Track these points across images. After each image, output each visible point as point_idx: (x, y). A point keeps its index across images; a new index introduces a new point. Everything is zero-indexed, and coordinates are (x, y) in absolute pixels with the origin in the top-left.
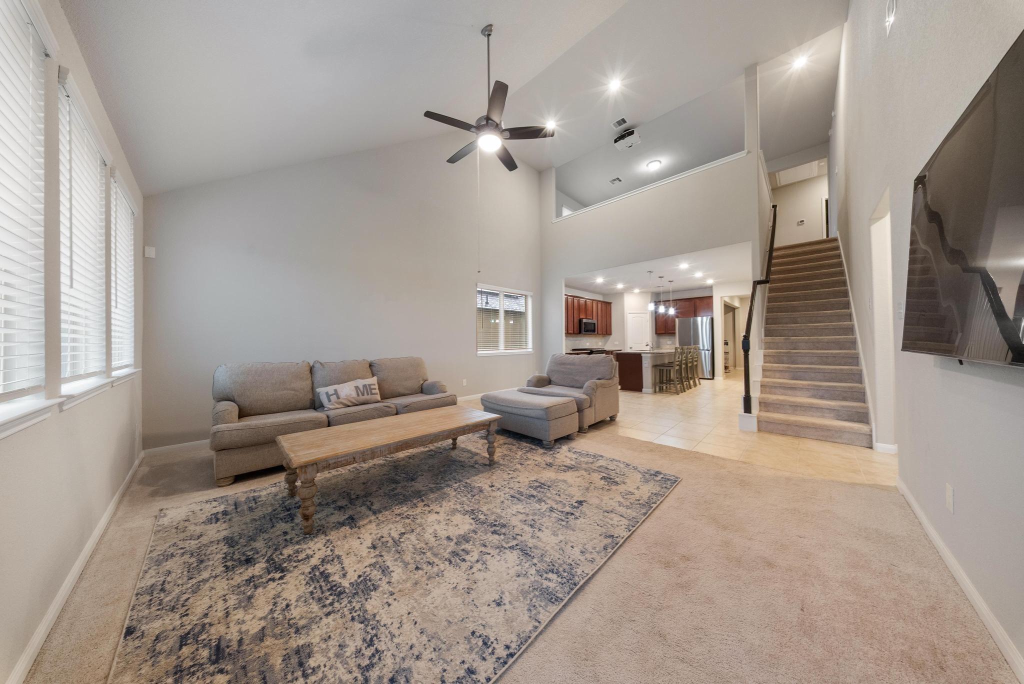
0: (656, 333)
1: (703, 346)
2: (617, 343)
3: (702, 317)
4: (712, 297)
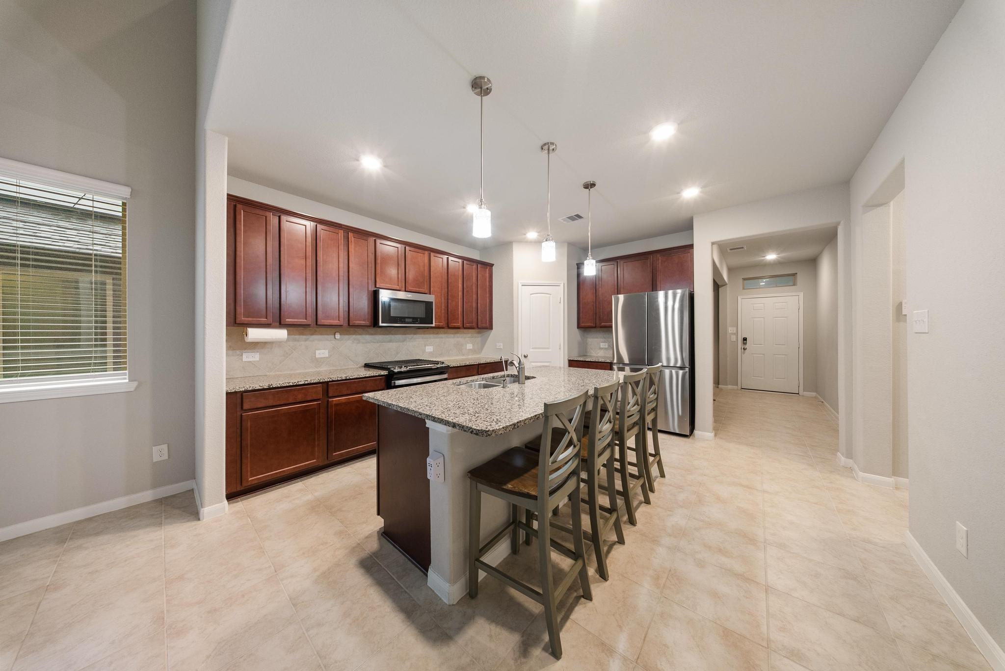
0: (579, 327)
1: (668, 359)
2: (500, 345)
3: (666, 290)
4: (691, 246)
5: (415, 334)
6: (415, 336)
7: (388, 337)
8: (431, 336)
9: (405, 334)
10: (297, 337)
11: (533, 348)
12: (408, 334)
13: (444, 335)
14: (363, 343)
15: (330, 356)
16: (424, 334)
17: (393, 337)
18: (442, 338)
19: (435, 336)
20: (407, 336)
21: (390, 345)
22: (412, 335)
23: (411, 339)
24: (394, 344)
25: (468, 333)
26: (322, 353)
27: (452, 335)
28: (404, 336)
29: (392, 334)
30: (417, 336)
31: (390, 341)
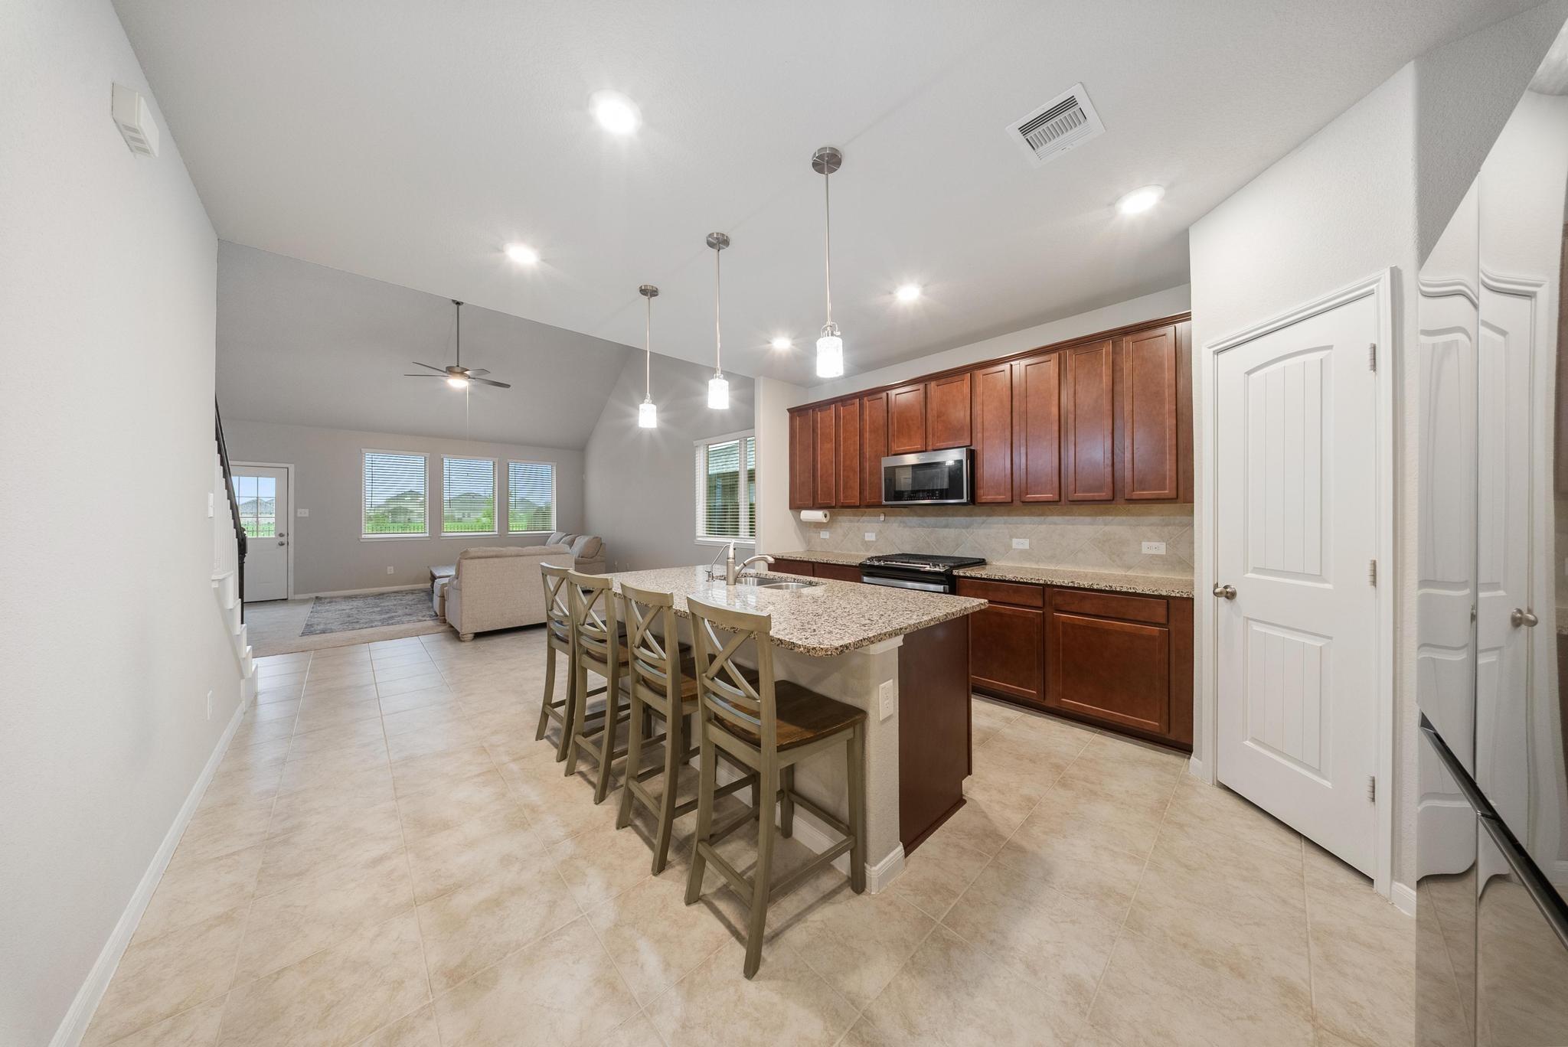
5: (989, 515)
6: (990, 518)
7: (943, 520)
8: (1026, 519)
9: (971, 516)
10: (852, 518)
11: (1256, 570)
12: (976, 515)
13: (1060, 518)
14: (910, 527)
15: (877, 540)
16: (1009, 515)
17: (950, 519)
18: (1055, 524)
19: (1036, 519)
20: (975, 518)
21: (945, 532)
22: (985, 518)
23: (983, 523)
24: (952, 530)
25: (1152, 514)
26: (870, 537)
27: (1088, 519)
28: (968, 519)
29: (949, 516)
30: (995, 519)
31: (946, 526)
